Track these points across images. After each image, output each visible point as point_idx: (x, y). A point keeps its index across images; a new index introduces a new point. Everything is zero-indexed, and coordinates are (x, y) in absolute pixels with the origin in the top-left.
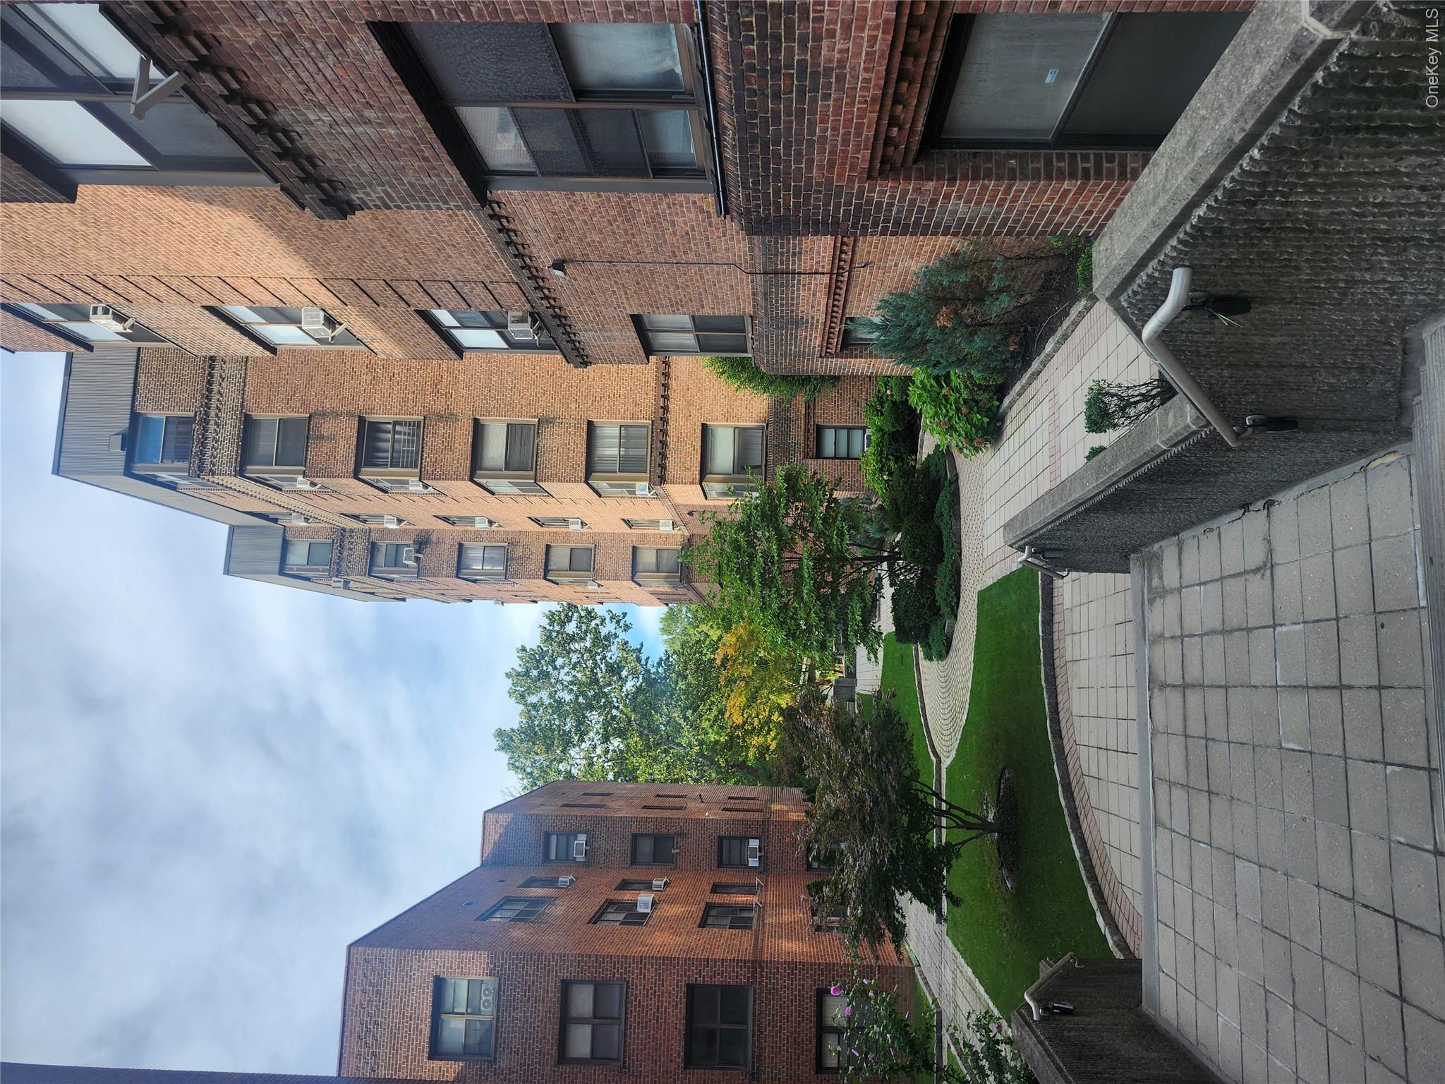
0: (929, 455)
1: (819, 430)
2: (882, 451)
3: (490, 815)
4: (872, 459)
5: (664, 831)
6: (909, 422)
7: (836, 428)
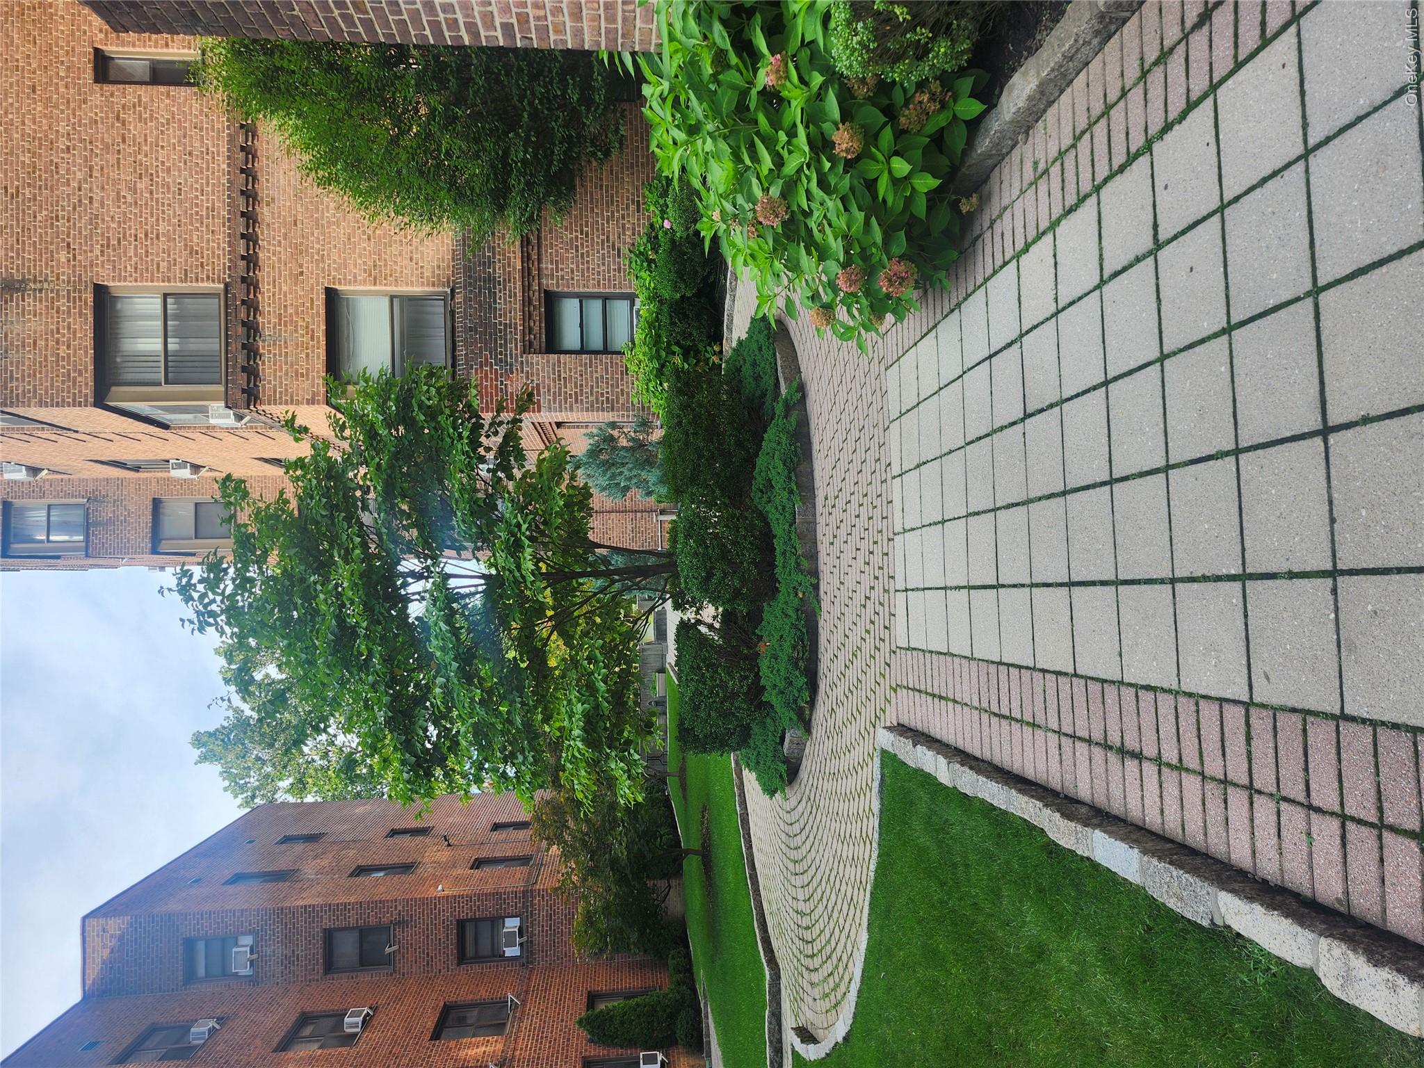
0: (740, 342)
1: (551, 301)
2: (658, 336)
3: (93, 922)
4: (641, 352)
5: (373, 921)
6: (705, 279)
7: (582, 297)
